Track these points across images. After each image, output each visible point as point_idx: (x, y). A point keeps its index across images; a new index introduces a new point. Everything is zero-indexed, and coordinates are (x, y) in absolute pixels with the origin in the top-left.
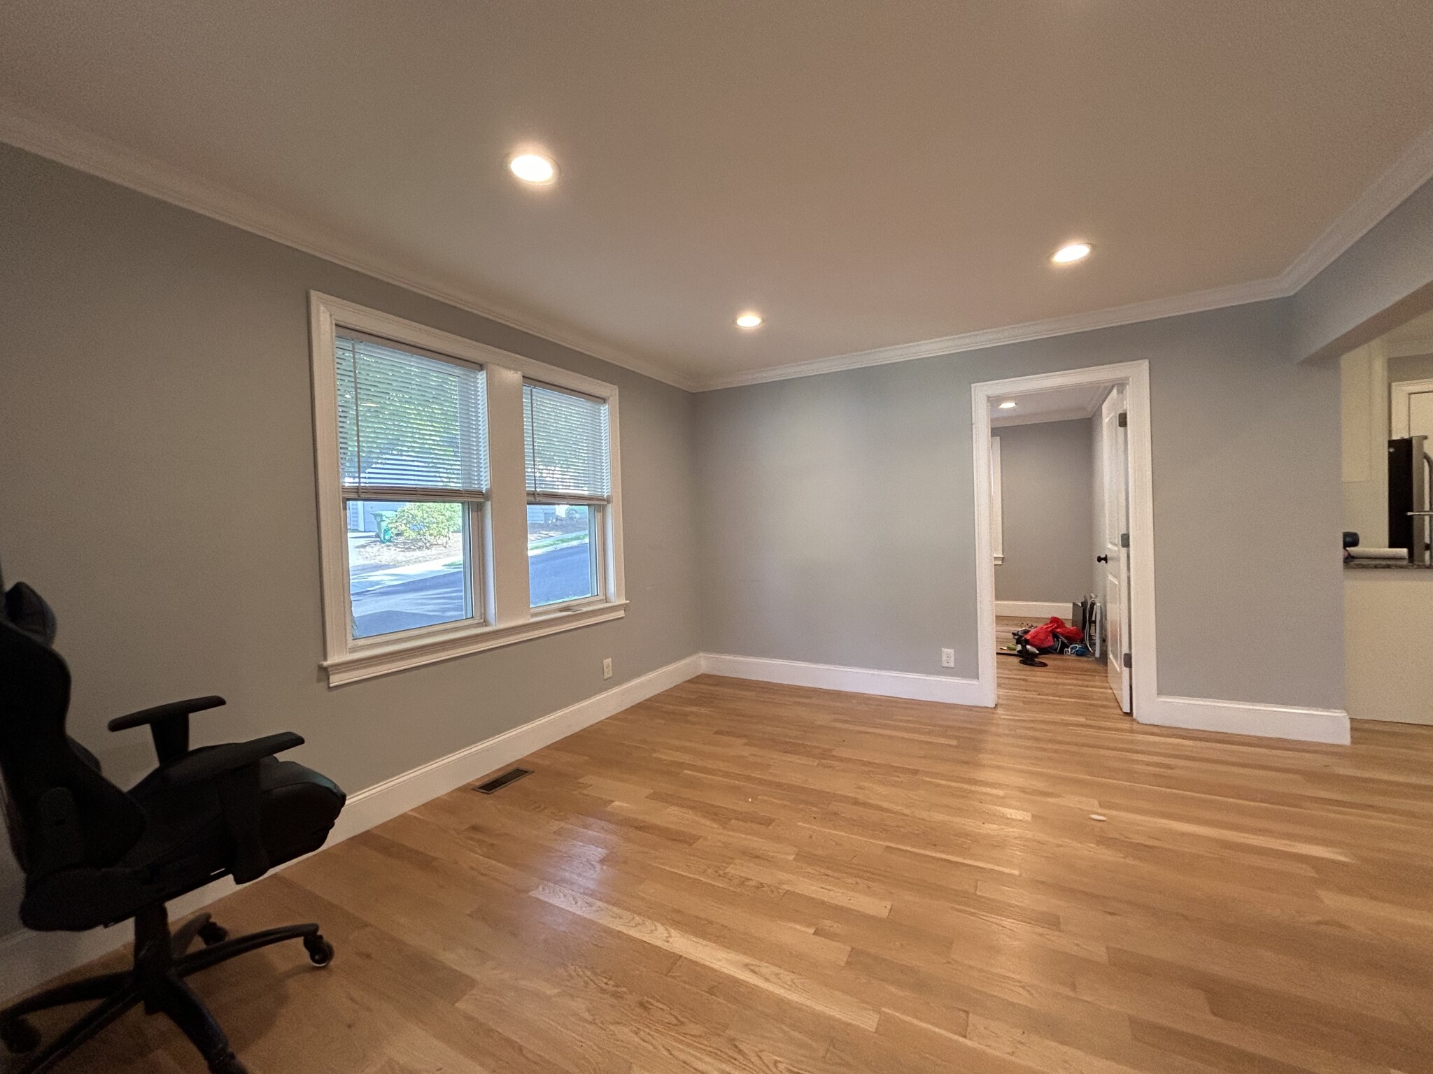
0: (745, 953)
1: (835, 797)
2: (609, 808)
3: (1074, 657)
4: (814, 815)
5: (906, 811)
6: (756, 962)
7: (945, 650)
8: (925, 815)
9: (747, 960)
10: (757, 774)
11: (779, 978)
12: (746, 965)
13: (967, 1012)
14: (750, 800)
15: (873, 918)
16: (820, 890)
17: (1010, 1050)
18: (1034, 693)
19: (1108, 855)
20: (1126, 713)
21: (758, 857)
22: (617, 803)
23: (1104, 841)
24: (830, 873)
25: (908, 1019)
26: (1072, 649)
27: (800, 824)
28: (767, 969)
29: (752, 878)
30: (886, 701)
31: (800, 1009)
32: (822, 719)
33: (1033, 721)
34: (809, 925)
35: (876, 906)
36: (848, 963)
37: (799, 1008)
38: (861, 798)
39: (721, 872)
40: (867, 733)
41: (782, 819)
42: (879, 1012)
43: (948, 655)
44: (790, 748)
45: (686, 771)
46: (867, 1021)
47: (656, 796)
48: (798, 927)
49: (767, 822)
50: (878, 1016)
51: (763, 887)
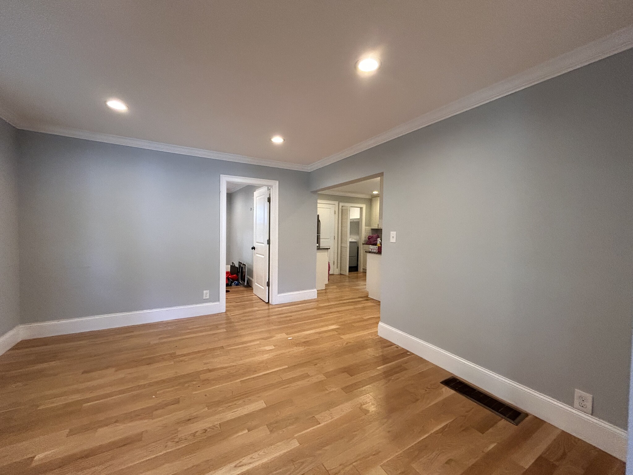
0: (229, 463)
1: (199, 373)
2: (34, 464)
3: (235, 287)
4: (198, 385)
5: (234, 364)
6: (238, 462)
7: (205, 292)
8: (241, 362)
9: (233, 465)
10: (142, 382)
11: (254, 458)
12: (235, 466)
13: (314, 417)
14: (154, 397)
15: (261, 410)
16: (232, 414)
17: (331, 418)
18: (234, 303)
19: (301, 349)
20: (267, 303)
21: (189, 420)
22: (36, 458)
23: (298, 345)
24: (230, 404)
25: (303, 432)
26: (234, 283)
27: (194, 393)
28: (245, 460)
29: (197, 430)
30: (178, 321)
31: (273, 461)
32: (154, 341)
33: (243, 313)
34: (243, 430)
35: (260, 405)
36: (271, 431)
37: (271, 462)
38: (210, 368)
39: (177, 440)
40: (183, 339)
41: (183, 395)
42: (295, 438)
43: (206, 294)
44: (150, 361)
45: (84, 405)
46: (295, 444)
47: (72, 433)
48: (240, 434)
49: (177, 401)
50: (296, 439)
51: (206, 430)
